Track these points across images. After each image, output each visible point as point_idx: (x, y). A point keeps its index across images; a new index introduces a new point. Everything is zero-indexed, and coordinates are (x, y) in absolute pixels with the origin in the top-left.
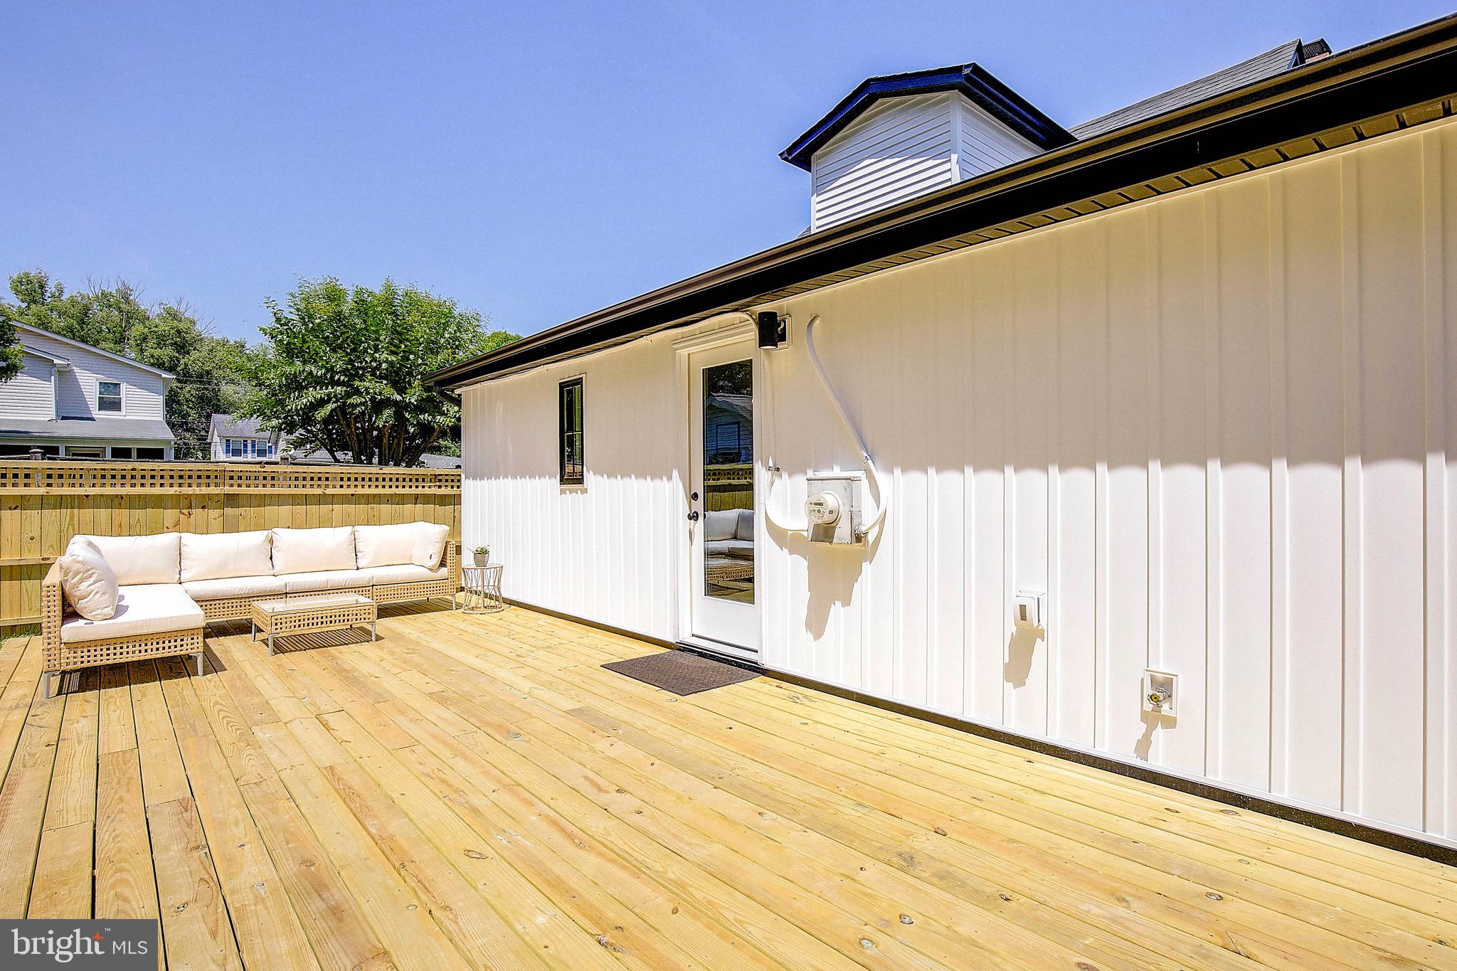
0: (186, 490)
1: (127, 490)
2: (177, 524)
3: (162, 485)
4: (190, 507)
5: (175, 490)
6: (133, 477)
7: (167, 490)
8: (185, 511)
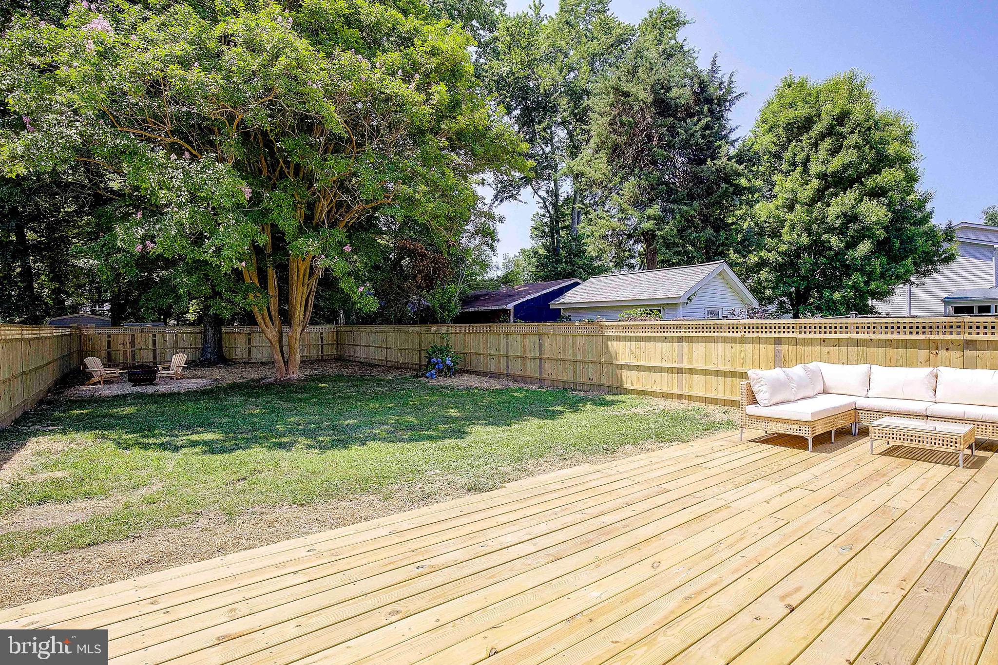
0: (935, 337)
1: (895, 336)
2: (928, 360)
3: (917, 333)
4: (937, 349)
5: (927, 336)
6: (899, 328)
7: (921, 337)
8: (934, 352)
